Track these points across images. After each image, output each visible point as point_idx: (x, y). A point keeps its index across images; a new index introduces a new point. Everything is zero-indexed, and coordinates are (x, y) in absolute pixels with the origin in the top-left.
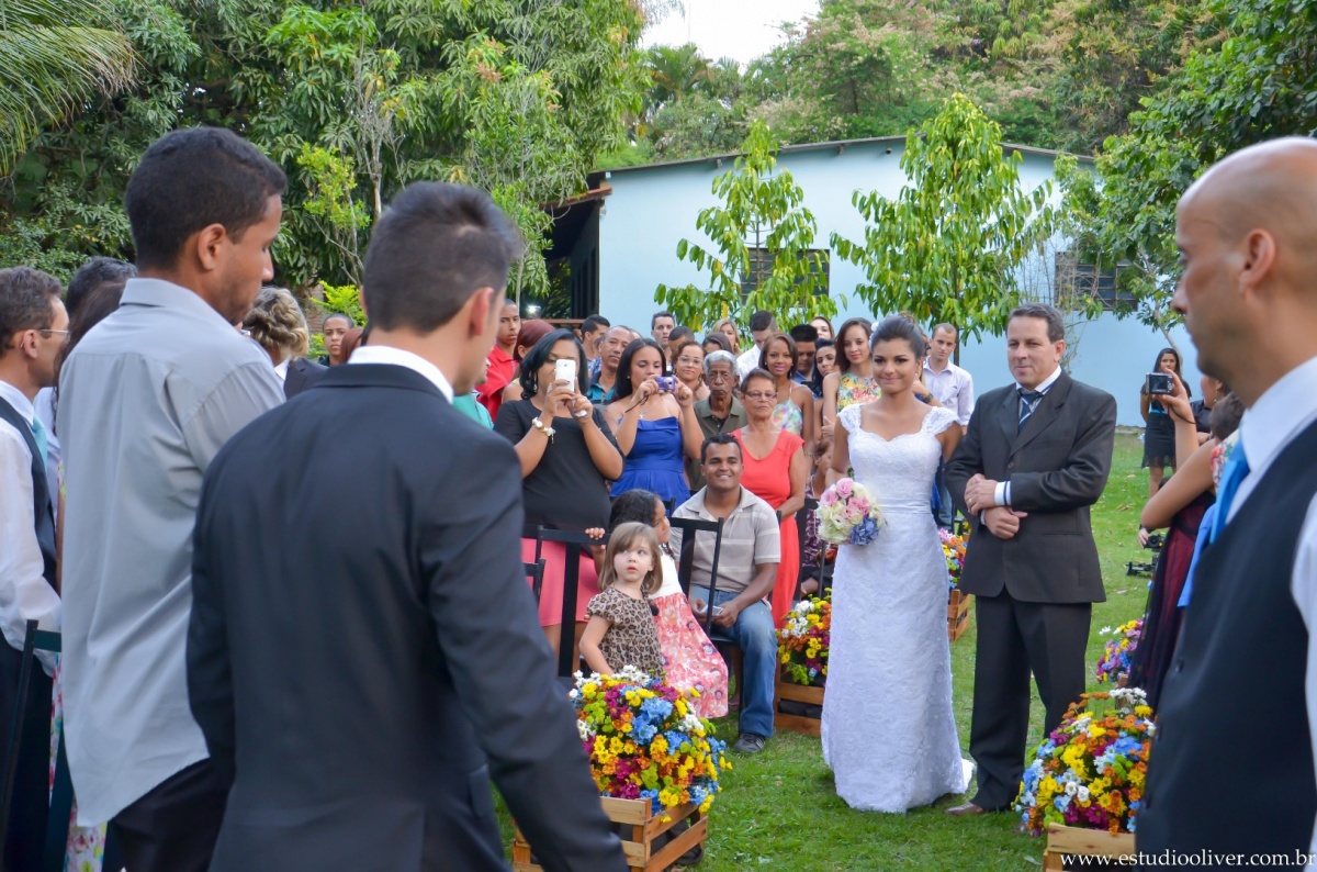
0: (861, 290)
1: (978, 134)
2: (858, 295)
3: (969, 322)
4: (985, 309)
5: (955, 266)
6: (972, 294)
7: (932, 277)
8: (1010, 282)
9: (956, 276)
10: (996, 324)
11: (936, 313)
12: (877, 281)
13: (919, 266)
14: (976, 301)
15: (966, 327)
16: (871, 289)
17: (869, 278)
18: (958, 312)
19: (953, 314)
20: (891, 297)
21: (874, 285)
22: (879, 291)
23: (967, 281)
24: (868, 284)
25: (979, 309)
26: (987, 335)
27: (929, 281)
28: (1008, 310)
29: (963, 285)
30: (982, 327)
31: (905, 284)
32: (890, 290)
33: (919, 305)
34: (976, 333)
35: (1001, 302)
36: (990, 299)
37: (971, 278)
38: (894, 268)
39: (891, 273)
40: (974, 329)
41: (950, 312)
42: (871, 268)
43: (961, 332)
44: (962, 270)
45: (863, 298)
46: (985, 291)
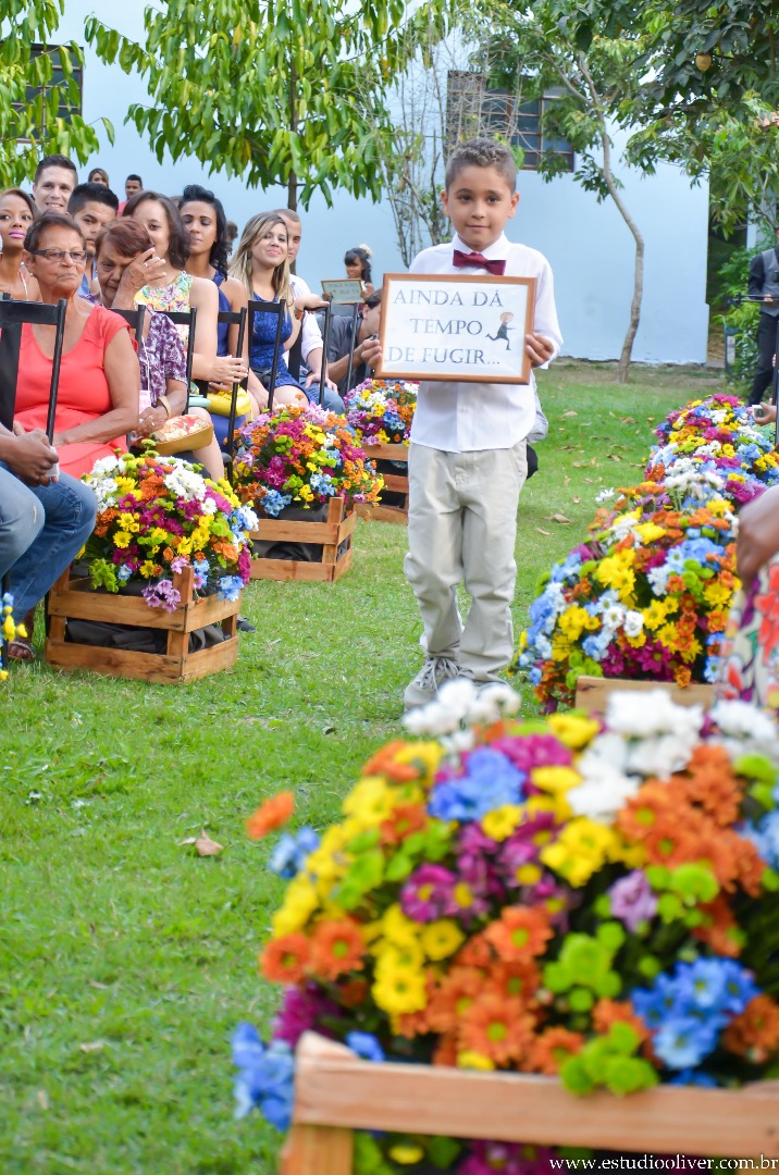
0: (138, 115)
2: (132, 123)
3: (314, 173)
4: (339, 153)
5: (293, 78)
6: (319, 129)
7: (256, 93)
8: (379, 112)
9: (292, 93)
10: (356, 176)
11: (259, 157)
12: (165, 98)
13: (234, 78)
14: (325, 138)
15: (309, 181)
16: (153, 113)
17: (151, 91)
18: (297, 153)
19: (289, 157)
20: (187, 128)
21: (160, 106)
22: (167, 119)
23: (311, 106)
24: (149, 102)
25: (329, 150)
26: (341, 195)
27: (250, 100)
28: (375, 154)
29: (303, 111)
30: (335, 181)
31: (210, 103)
32: (184, 116)
33: (232, 141)
34: (324, 190)
35: (364, 141)
36: (348, 136)
37: (317, 99)
38: (191, 76)
39: (188, 84)
40: (321, 182)
41: (283, 153)
42: (156, 74)
43: (300, 190)
44: (304, 83)
45: (140, 129)
46: (339, 120)
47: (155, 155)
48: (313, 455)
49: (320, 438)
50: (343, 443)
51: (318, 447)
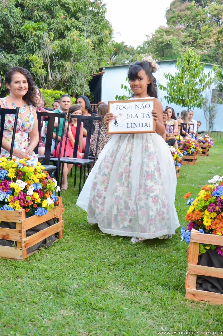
0: (166, 97)
1: (194, 59)
2: (165, 98)
3: (191, 105)
4: (195, 102)
5: (188, 91)
6: (192, 98)
7: (183, 93)
8: (201, 96)
9: (188, 93)
10: (198, 105)
11: (183, 103)
12: (169, 94)
13: (180, 91)
14: (193, 100)
15: (191, 106)
16: (168, 97)
17: (167, 94)
18: (189, 102)
19: (188, 103)
20: (173, 99)
21: (169, 96)
22: (170, 98)
23: (191, 95)
24: (167, 95)
25: (194, 102)
26: (196, 108)
27: (182, 94)
28: (201, 102)
29: (190, 96)
30: (195, 106)
31: (176, 95)
32: (172, 97)
33: (179, 101)
34: (193, 107)
35: (199, 100)
36: (197, 99)
37: (192, 94)
38: (173, 91)
39: (173, 93)
40: (193, 106)
41: (187, 102)
42: (168, 91)
43: (189, 108)
44: (190, 92)
45: (166, 99)
46: (195, 97)
47: (168, 103)
48: (191, 146)
49: (192, 143)
50: (196, 144)
51: (192, 145)
